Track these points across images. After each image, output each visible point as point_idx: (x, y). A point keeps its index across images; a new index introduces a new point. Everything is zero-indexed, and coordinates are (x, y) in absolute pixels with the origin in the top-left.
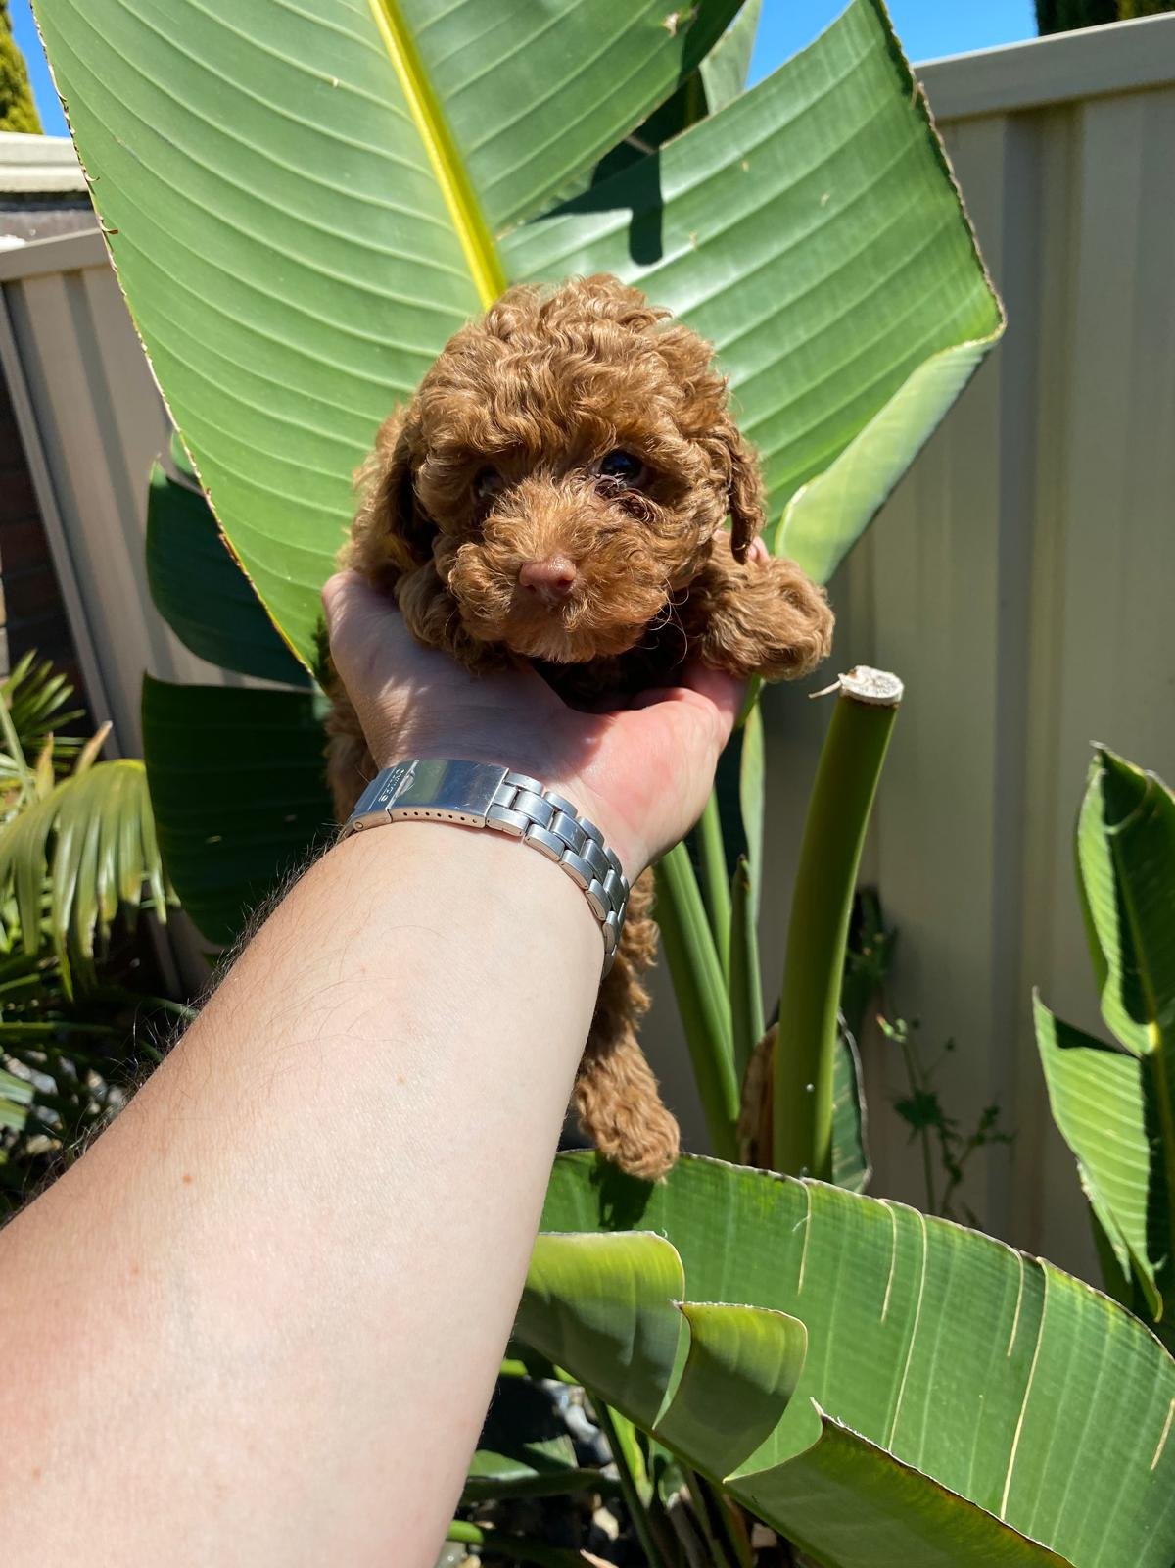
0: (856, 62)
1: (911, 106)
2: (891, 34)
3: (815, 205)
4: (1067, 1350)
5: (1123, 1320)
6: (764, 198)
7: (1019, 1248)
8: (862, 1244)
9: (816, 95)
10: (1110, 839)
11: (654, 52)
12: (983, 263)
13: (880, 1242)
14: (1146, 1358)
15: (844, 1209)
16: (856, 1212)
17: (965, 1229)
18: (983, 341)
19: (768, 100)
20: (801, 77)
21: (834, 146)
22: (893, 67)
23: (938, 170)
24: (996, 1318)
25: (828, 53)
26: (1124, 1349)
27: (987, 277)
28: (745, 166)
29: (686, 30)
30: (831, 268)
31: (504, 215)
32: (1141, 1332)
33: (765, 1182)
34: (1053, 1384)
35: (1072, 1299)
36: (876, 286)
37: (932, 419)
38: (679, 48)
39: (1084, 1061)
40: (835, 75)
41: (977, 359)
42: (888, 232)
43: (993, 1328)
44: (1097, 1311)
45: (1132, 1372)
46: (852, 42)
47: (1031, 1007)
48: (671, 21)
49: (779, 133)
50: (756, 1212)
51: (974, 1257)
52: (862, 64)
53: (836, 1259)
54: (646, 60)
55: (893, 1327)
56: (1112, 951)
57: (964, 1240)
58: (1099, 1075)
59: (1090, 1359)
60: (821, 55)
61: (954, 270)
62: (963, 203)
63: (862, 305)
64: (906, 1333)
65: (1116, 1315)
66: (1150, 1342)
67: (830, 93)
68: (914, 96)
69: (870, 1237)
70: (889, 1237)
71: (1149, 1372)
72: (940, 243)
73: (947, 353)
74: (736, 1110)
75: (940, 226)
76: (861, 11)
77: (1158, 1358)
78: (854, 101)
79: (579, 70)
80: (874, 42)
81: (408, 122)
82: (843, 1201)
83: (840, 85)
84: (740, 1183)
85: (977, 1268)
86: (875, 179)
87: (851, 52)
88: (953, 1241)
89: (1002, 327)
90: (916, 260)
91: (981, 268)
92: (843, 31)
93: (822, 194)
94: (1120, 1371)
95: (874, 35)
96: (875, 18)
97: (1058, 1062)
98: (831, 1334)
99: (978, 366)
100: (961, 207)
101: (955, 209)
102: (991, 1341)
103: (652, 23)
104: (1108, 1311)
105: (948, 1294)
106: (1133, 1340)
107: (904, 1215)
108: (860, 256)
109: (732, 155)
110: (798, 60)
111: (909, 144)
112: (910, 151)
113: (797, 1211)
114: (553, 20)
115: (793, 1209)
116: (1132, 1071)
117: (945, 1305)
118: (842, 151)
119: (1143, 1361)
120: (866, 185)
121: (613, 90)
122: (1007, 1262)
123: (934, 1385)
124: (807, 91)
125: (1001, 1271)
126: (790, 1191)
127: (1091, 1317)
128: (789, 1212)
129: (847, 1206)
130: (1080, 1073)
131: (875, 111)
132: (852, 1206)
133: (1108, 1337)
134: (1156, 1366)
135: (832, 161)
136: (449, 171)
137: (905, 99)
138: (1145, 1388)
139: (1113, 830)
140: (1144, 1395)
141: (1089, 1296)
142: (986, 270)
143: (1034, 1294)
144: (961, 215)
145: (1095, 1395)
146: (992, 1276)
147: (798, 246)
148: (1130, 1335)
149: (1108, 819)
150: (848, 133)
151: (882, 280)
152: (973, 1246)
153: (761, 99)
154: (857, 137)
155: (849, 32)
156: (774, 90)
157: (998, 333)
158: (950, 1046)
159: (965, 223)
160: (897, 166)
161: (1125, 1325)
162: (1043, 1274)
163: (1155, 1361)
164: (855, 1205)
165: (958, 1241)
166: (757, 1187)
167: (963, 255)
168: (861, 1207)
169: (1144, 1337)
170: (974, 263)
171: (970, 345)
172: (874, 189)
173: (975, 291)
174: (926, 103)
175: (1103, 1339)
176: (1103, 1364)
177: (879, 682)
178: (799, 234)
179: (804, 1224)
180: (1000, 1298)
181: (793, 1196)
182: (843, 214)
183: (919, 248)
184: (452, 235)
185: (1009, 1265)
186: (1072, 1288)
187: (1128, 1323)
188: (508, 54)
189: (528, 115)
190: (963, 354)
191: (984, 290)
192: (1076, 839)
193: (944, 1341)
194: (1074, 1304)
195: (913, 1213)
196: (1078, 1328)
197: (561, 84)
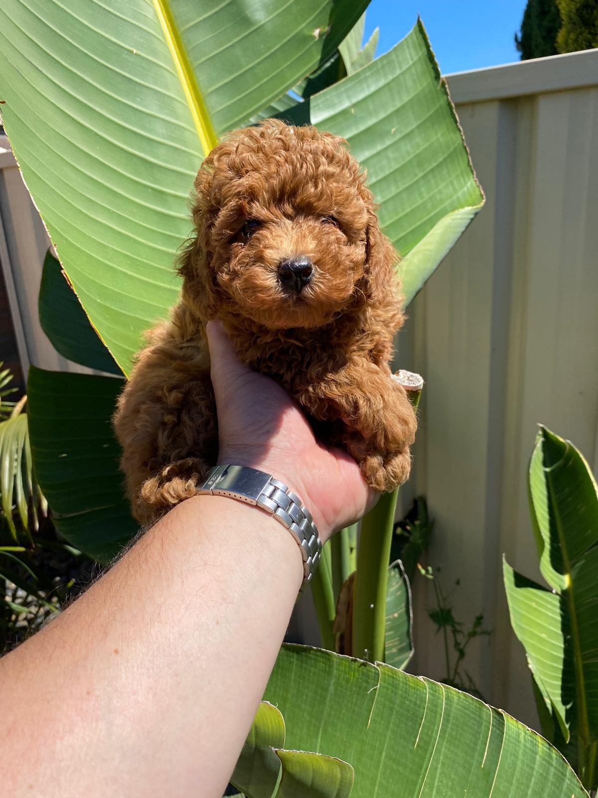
0: (411, 63)
1: (439, 87)
2: (430, 50)
3: (388, 133)
4: (515, 764)
5: (547, 748)
6: (362, 128)
7: (491, 704)
8: (407, 703)
9: (390, 78)
10: (546, 474)
11: (307, 47)
12: (473, 169)
13: (418, 702)
14: (559, 770)
15: (399, 681)
16: (406, 684)
17: (460, 691)
18: (475, 207)
19: (366, 78)
20: (383, 67)
21: (398, 105)
22: (430, 66)
23: (452, 120)
24: (476, 744)
25: (397, 56)
26: (547, 765)
27: (475, 176)
28: (353, 111)
29: (324, 37)
30: (395, 166)
31: (225, 126)
32: (557, 755)
33: (355, 666)
34: (506, 784)
35: (518, 734)
36: (419, 177)
37: (449, 245)
38: (320, 47)
39: (529, 595)
40: (401, 68)
41: (472, 216)
42: (425, 149)
43: (474, 750)
44: (531, 742)
45: (551, 778)
46: (410, 53)
47: (501, 564)
48: (316, 32)
49: (371, 96)
50: (348, 681)
51: (465, 708)
52: (414, 64)
53: (391, 709)
54: (303, 51)
55: (420, 752)
56: (546, 536)
57: (459, 697)
58: (537, 603)
59: (527, 770)
60: (394, 57)
61: (459, 172)
62: (464, 138)
63: (411, 186)
64: (428, 756)
65: (543, 745)
66: (561, 761)
67: (397, 77)
68: (441, 82)
69: (413, 699)
70: (423, 700)
71: (560, 778)
72: (451, 158)
73: (456, 212)
74: (333, 615)
75: (452, 149)
76: (415, 38)
77: (566, 771)
78: (410, 83)
79: (267, 54)
80: (420, 54)
81: (174, 75)
82: (399, 676)
83: (402, 74)
84: (339, 664)
85: (466, 714)
86: (419, 122)
87: (409, 57)
88: (453, 698)
89: (484, 201)
90: (439, 166)
91: (472, 172)
92: (405, 47)
93: (392, 127)
94: (544, 778)
95: (421, 50)
96: (422, 42)
97: (516, 595)
98: (384, 754)
99: (472, 220)
100: (462, 139)
101: (460, 140)
102: (473, 758)
103: (306, 32)
104: (538, 742)
105: (449, 729)
106: (552, 759)
107: (434, 686)
108: (410, 161)
109: (346, 104)
110: (381, 59)
111: (437, 106)
112: (437, 110)
113: (372, 682)
114: (255, 27)
115: (370, 681)
116: (556, 602)
117: (447, 736)
118: (403, 107)
119: (557, 772)
120: (414, 125)
121: (285, 66)
122: (483, 711)
123: (439, 782)
124: (385, 75)
125: (480, 717)
126: (369, 671)
127: (528, 745)
128: (367, 682)
129: (401, 680)
130: (528, 602)
131: (420, 89)
132: (404, 680)
133: (538, 757)
134: (565, 775)
135: (397, 112)
136: (196, 103)
137: (435, 83)
138: (558, 788)
139: (548, 470)
140: (557, 791)
141: (528, 732)
142: (475, 173)
143: (498, 732)
144: (463, 144)
145: (530, 792)
146: (475, 720)
147: (379, 153)
148: (550, 756)
149: (545, 464)
150: (406, 99)
151: (422, 174)
152: (465, 701)
153: (362, 77)
154: (411, 101)
155: (408, 47)
156: (368, 74)
157: (482, 204)
158: (458, 583)
159: (465, 148)
160: (431, 116)
161: (548, 751)
162: (503, 720)
163: (564, 772)
164: (406, 680)
165: (456, 698)
166: (350, 667)
167: (463, 165)
168: (409, 681)
169: (558, 758)
170: (469, 169)
171: (468, 209)
172: (418, 127)
173: (469, 184)
174: (447, 86)
175: (535, 758)
176: (535, 773)
177: (411, 378)
178: (379, 148)
179: (375, 690)
180: (478, 733)
181: (371, 674)
182: (402, 138)
183: (441, 160)
184: (196, 135)
185: (485, 713)
186: (518, 728)
187: (549, 750)
188: (229, 44)
189: (240, 75)
190: (464, 214)
191: (474, 183)
192: (528, 474)
193: (446, 757)
194: (519, 737)
195: (438, 685)
196: (521, 752)
197: (257, 61)
